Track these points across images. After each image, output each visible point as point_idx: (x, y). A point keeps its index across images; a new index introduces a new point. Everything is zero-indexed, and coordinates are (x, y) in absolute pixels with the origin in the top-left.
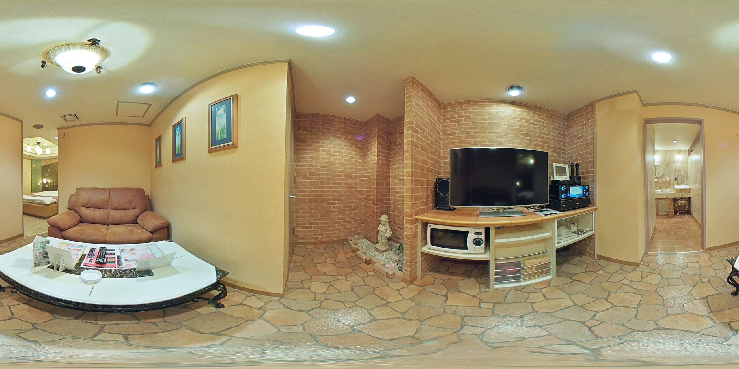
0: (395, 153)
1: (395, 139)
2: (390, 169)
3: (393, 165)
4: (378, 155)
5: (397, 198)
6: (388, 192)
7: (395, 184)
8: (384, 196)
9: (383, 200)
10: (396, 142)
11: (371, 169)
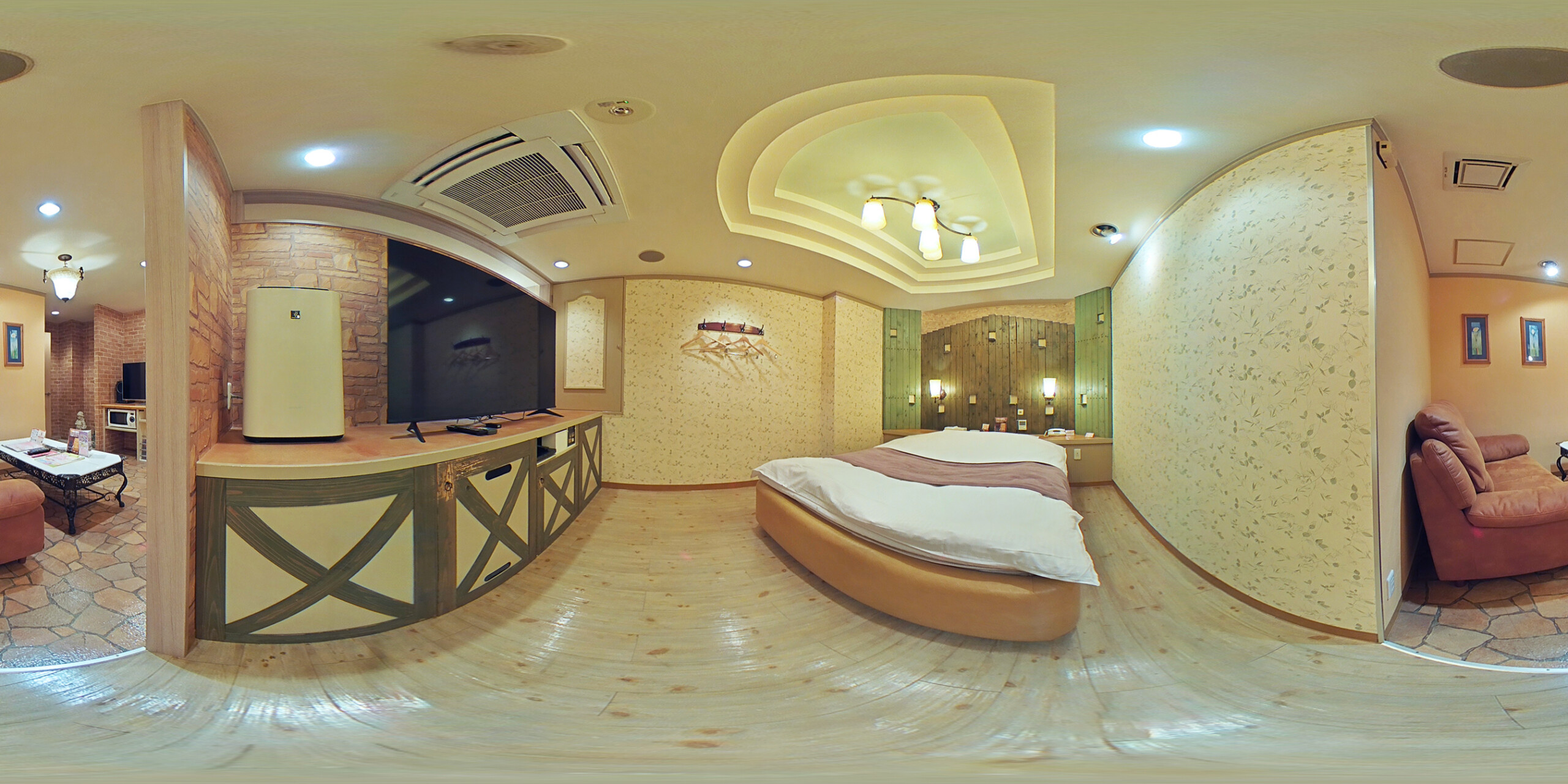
0: (88, 358)
1: (88, 344)
2: (83, 372)
3: (86, 368)
4: (73, 361)
5: (90, 398)
6: (82, 393)
7: (88, 385)
8: (79, 396)
9: (78, 400)
10: (88, 348)
11: (66, 372)
